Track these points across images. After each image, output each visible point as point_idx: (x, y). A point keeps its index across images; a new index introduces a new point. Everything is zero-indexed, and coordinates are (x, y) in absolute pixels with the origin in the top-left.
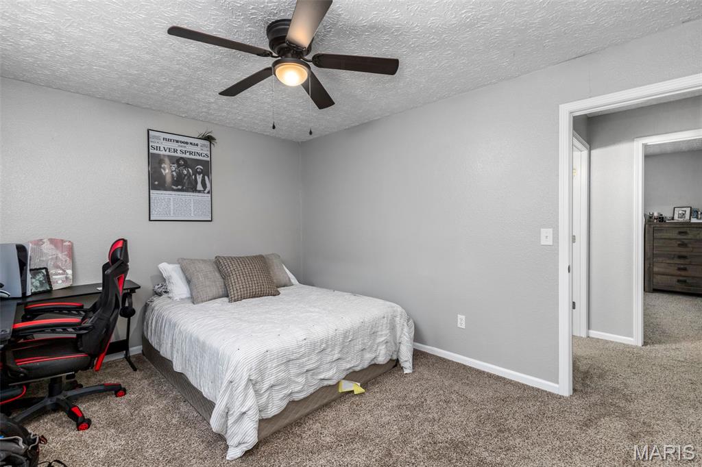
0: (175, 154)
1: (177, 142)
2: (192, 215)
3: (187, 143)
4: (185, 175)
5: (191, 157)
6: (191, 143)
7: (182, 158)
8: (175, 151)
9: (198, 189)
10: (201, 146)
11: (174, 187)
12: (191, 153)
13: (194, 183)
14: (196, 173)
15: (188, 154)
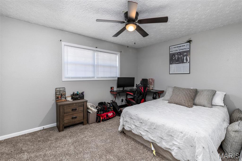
0: (177, 52)
1: (178, 47)
2: (182, 72)
3: (181, 46)
4: (180, 58)
5: (182, 51)
6: (182, 46)
7: (179, 52)
8: (177, 50)
9: (184, 62)
10: (186, 46)
11: (176, 63)
12: (182, 49)
13: (183, 60)
14: (184, 56)
15: (181, 50)
